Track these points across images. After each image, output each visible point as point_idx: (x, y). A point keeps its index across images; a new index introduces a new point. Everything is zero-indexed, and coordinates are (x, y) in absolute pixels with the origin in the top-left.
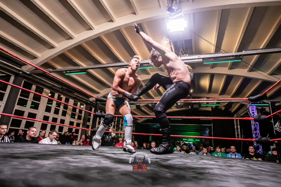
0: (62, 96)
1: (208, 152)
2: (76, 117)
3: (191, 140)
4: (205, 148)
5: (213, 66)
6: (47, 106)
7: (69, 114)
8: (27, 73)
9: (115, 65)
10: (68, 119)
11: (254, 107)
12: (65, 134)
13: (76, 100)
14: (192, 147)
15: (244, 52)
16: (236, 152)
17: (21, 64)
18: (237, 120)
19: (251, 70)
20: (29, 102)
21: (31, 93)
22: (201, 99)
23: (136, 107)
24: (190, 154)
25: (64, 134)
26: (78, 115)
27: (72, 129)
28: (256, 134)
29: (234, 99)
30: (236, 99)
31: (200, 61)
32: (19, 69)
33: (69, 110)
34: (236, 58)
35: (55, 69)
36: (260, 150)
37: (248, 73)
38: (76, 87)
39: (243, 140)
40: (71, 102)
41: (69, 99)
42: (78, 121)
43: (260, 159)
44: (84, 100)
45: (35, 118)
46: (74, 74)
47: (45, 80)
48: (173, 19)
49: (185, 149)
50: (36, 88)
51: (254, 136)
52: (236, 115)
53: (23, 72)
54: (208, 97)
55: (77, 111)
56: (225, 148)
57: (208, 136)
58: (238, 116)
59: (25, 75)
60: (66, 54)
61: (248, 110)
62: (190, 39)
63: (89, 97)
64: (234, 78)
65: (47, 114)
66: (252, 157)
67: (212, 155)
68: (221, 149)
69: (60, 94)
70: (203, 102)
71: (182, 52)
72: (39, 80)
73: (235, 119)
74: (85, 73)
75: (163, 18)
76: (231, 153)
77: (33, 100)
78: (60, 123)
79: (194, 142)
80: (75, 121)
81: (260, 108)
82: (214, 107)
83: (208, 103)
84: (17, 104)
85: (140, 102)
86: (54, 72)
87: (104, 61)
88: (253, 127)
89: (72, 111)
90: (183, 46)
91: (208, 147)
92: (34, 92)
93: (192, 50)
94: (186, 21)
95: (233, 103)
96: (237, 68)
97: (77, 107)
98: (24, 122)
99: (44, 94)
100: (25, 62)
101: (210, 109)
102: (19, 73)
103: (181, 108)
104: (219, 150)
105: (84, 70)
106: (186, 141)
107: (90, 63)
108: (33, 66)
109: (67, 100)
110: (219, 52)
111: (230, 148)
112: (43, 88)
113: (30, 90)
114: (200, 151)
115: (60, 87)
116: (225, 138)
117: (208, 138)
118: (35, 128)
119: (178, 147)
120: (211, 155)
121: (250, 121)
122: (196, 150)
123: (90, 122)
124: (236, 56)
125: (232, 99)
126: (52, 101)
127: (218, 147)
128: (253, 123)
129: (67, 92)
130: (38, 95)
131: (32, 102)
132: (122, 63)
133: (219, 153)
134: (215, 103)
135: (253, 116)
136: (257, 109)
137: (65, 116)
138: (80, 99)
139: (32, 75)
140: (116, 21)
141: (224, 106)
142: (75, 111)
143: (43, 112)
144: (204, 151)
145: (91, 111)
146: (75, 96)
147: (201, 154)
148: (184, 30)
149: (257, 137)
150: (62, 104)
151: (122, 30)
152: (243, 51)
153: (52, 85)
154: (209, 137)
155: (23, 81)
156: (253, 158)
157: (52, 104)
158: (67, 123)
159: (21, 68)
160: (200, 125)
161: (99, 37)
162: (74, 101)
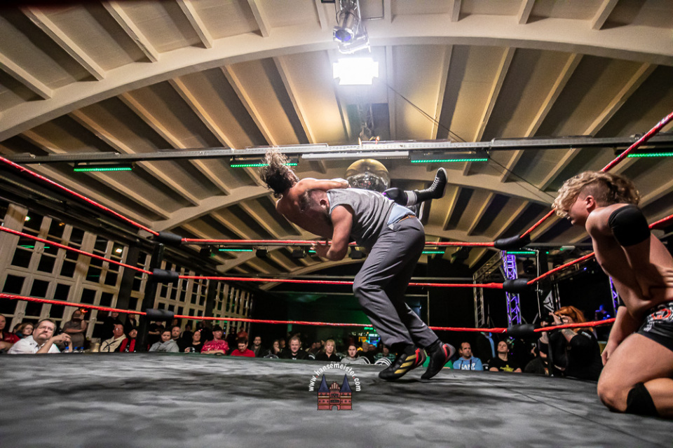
0: (63, 224)
2: (102, 278)
6: (18, 250)
7: (81, 271)
9: (207, 155)
10: (78, 283)
11: (512, 256)
13: (101, 236)
16: (472, 355)
23: (257, 254)
26: (108, 272)
28: (514, 314)
31: (404, 156)
33: (83, 261)
35: (46, 153)
37: (502, 183)
40: (89, 239)
41: (83, 232)
42: (107, 288)
43: (519, 370)
44: (125, 236)
46: (101, 171)
48: (348, 55)
51: (510, 318)
60: (76, 117)
62: (386, 102)
63: (137, 229)
64: (474, 194)
65: (18, 271)
69: (58, 219)
71: (366, 132)
74: (129, 169)
75: (326, 51)
76: (462, 359)
80: (99, 289)
81: (524, 259)
85: (268, 244)
86: (42, 162)
87: (181, 143)
88: (508, 299)
89: (91, 263)
90: (369, 118)
93: (389, 126)
94: (377, 63)
95: (470, 248)
99: (9, 219)
105: (127, 163)
106: (371, 332)
107: (143, 143)
109: (77, 236)
110: (446, 138)
112: (7, 204)
115: (57, 200)
122: (392, 353)
123: (138, 289)
129: (76, 215)
132: (226, 150)
134: (436, 248)
135: (510, 276)
138: (115, 232)
140: (213, 46)
141: (453, 255)
142: (100, 262)
145: (143, 263)
146: (101, 225)
148: (370, 83)
152: (493, 141)
153: (35, 195)
156: (505, 366)
157: (32, 244)
158: (76, 293)
161: (167, 82)
162: (98, 238)
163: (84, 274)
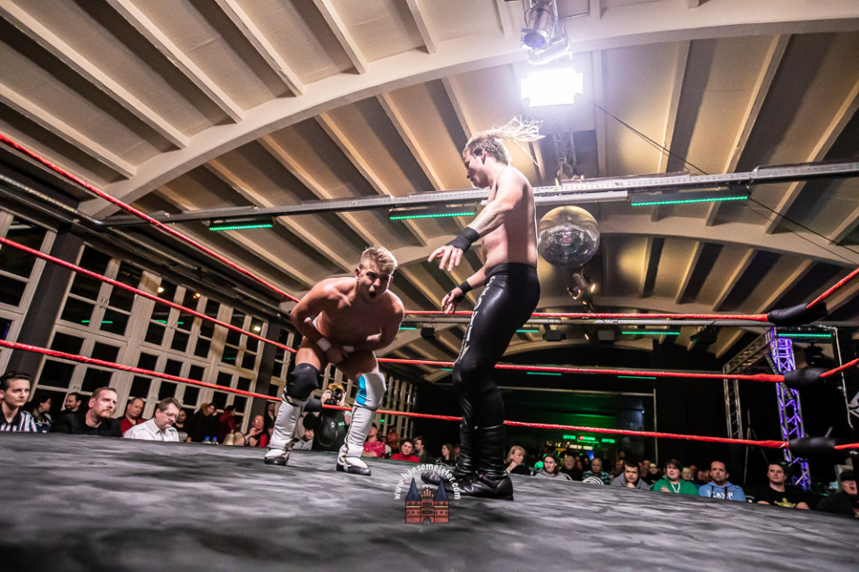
0: (198, 295)
1: (640, 480)
2: (239, 360)
3: (590, 438)
4: (633, 466)
5: (662, 214)
6: (151, 324)
7: (216, 351)
8: (94, 223)
9: (361, 205)
10: (213, 365)
11: (786, 341)
12: (205, 412)
13: (238, 309)
14: (590, 462)
15: (756, 173)
16: (727, 480)
17: (77, 196)
18: (731, 382)
19: (777, 229)
20: (96, 309)
21: (104, 283)
22: (621, 315)
23: (422, 333)
24: (584, 481)
25: (201, 410)
26: (246, 353)
27: (226, 396)
28: (791, 426)
29: (725, 316)
30: (730, 316)
31: (621, 198)
32: (72, 210)
33: (218, 339)
34: (731, 188)
35: (179, 211)
36: (805, 475)
37: (768, 235)
38: (242, 269)
39: (750, 445)
40: (225, 313)
41: (218, 305)
42: (244, 372)
43: (802, 505)
44: (264, 310)
45: (114, 361)
46: (237, 230)
47: (148, 246)
48: (542, 67)
49: (569, 467)
50: (121, 269)
51: (784, 431)
52: (728, 366)
53: (84, 221)
54: (645, 307)
55: (243, 340)
56: (693, 467)
57: (640, 429)
58: (736, 369)
59: (87, 230)
60: (213, 168)
61: (766, 352)
63: (278, 298)
64: (724, 251)
65: (151, 349)
66: (779, 497)
67: (652, 489)
68: (681, 470)
69: (193, 289)
70: (629, 324)
71: (565, 169)
72: (129, 245)
73: (726, 378)
74: (270, 226)
75: (510, 65)
76: (713, 484)
77: (110, 304)
78: (190, 378)
79: (597, 445)
80: (236, 373)
81: (805, 345)
82: (661, 340)
83: (642, 327)
84: (63, 318)
85: (436, 319)
86: (176, 222)
87: (327, 192)
88: (781, 403)
89: (227, 341)
90: (569, 152)
91: (640, 464)
92: (113, 281)
93: (597, 161)
94: (581, 75)
95: (719, 327)
96: (735, 221)
97: (243, 330)
98: (80, 372)
99: (142, 288)
100: (90, 189)
101: (649, 346)
102: (71, 224)
103: (559, 341)
104: (676, 472)
105: (266, 218)
106: (574, 442)
107: (285, 195)
108: (114, 203)
109: (212, 308)
110: (681, 170)
111: (709, 468)
112: (141, 271)
113: (103, 275)
114: (616, 476)
115: (191, 267)
116: (695, 437)
117: (642, 435)
118: (113, 390)
119: (549, 459)
120: (648, 487)
121: (772, 384)
122: (604, 471)
123: (279, 376)
124: (732, 183)
125: (717, 316)
126: (167, 308)
127: (672, 463)
128: (781, 390)
129: (211, 283)
130: (127, 290)
131: (108, 310)
132: (383, 199)
133: (675, 483)
134: (665, 327)
135: (783, 369)
136: (796, 349)
137: (205, 356)
138: (253, 305)
139: (111, 228)
140: (367, 70)
141: (692, 338)
142: (237, 344)
143: (140, 342)
144: (628, 475)
145: (285, 343)
146: (238, 296)
147: (620, 485)
148: (571, 101)
149: (793, 436)
150: (197, 319)
151: (384, 100)
152: (755, 170)
153: (169, 260)
154: (644, 433)
155: (83, 248)
156: (781, 501)
157: (166, 318)
158: (210, 377)
159: (76, 208)
160: (616, 393)
161: (313, 120)
162: (235, 312)
163: (219, 355)
